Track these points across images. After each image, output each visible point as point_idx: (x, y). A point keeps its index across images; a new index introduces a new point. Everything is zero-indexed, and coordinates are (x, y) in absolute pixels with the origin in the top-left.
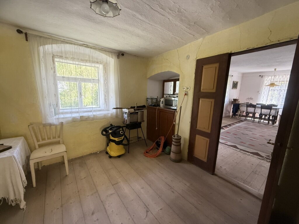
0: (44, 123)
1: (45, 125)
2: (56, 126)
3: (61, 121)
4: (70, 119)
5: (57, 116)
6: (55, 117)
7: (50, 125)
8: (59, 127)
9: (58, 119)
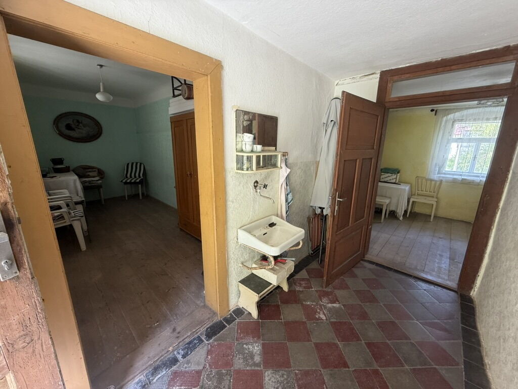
0: (427, 177)
1: (427, 180)
2: (436, 181)
3: (441, 178)
4: (451, 179)
5: (439, 175)
6: (437, 175)
7: (431, 180)
8: (438, 183)
9: (439, 177)
